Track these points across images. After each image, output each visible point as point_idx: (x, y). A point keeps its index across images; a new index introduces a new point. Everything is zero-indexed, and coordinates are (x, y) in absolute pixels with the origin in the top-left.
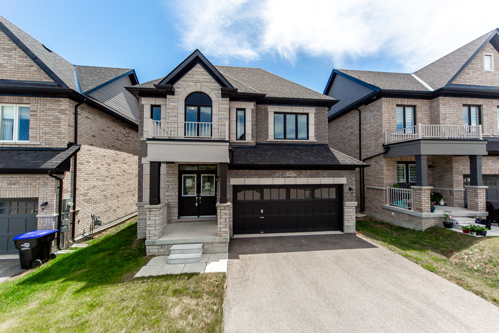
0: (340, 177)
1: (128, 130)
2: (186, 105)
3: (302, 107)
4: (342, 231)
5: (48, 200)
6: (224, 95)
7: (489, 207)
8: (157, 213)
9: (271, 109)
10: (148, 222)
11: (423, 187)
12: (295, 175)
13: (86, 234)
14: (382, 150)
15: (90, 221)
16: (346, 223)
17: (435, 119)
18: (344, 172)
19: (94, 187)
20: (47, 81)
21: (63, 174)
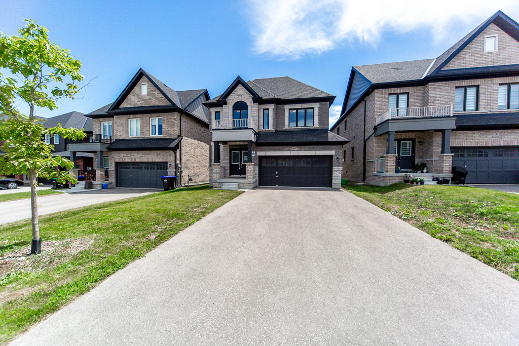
0: (330, 150)
1: (204, 128)
2: (233, 110)
3: (309, 104)
4: (331, 187)
5: (171, 163)
6: (254, 102)
7: (454, 170)
9: (287, 107)
10: (213, 171)
11: (390, 155)
12: (298, 149)
13: (186, 185)
14: (373, 131)
15: (187, 178)
16: (334, 182)
17: (425, 103)
18: (333, 147)
19: (188, 160)
20: (168, 104)
21: (176, 150)
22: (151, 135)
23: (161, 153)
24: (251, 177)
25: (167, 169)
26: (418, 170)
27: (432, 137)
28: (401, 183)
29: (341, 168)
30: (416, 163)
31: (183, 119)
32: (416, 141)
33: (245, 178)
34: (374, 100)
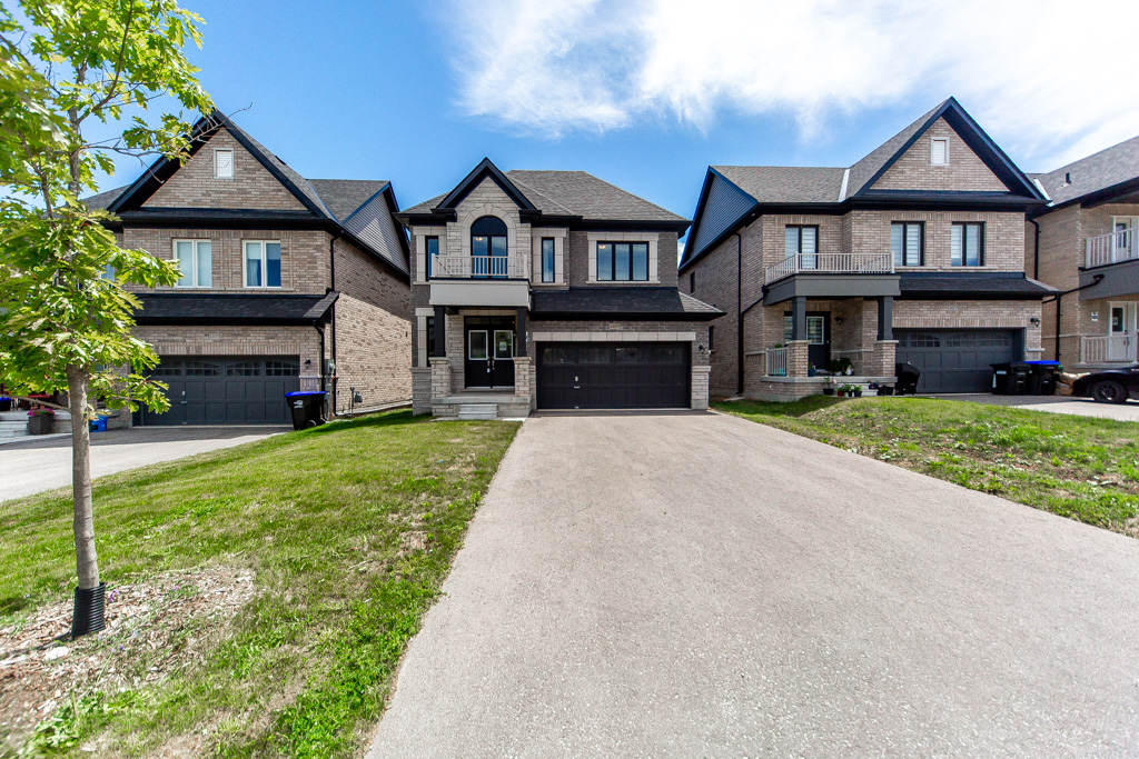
0: (687, 331)
1: (383, 275)
2: (472, 235)
3: (639, 233)
4: (690, 407)
5: (311, 358)
6: (523, 220)
7: (899, 369)
8: (443, 366)
9: (593, 237)
10: (434, 377)
11: (797, 341)
12: (622, 328)
13: (346, 412)
14: (761, 295)
15: (349, 395)
16: (694, 396)
17: (845, 246)
18: (692, 324)
19: (351, 351)
20: (298, 209)
21: (323, 327)
22: (245, 286)
23: (281, 332)
24: (526, 389)
25: (297, 372)
26: (838, 371)
27: (859, 310)
28: (820, 396)
29: (709, 368)
30: (832, 358)
31: (340, 250)
32: (833, 317)
33: (513, 392)
34: (760, 234)
